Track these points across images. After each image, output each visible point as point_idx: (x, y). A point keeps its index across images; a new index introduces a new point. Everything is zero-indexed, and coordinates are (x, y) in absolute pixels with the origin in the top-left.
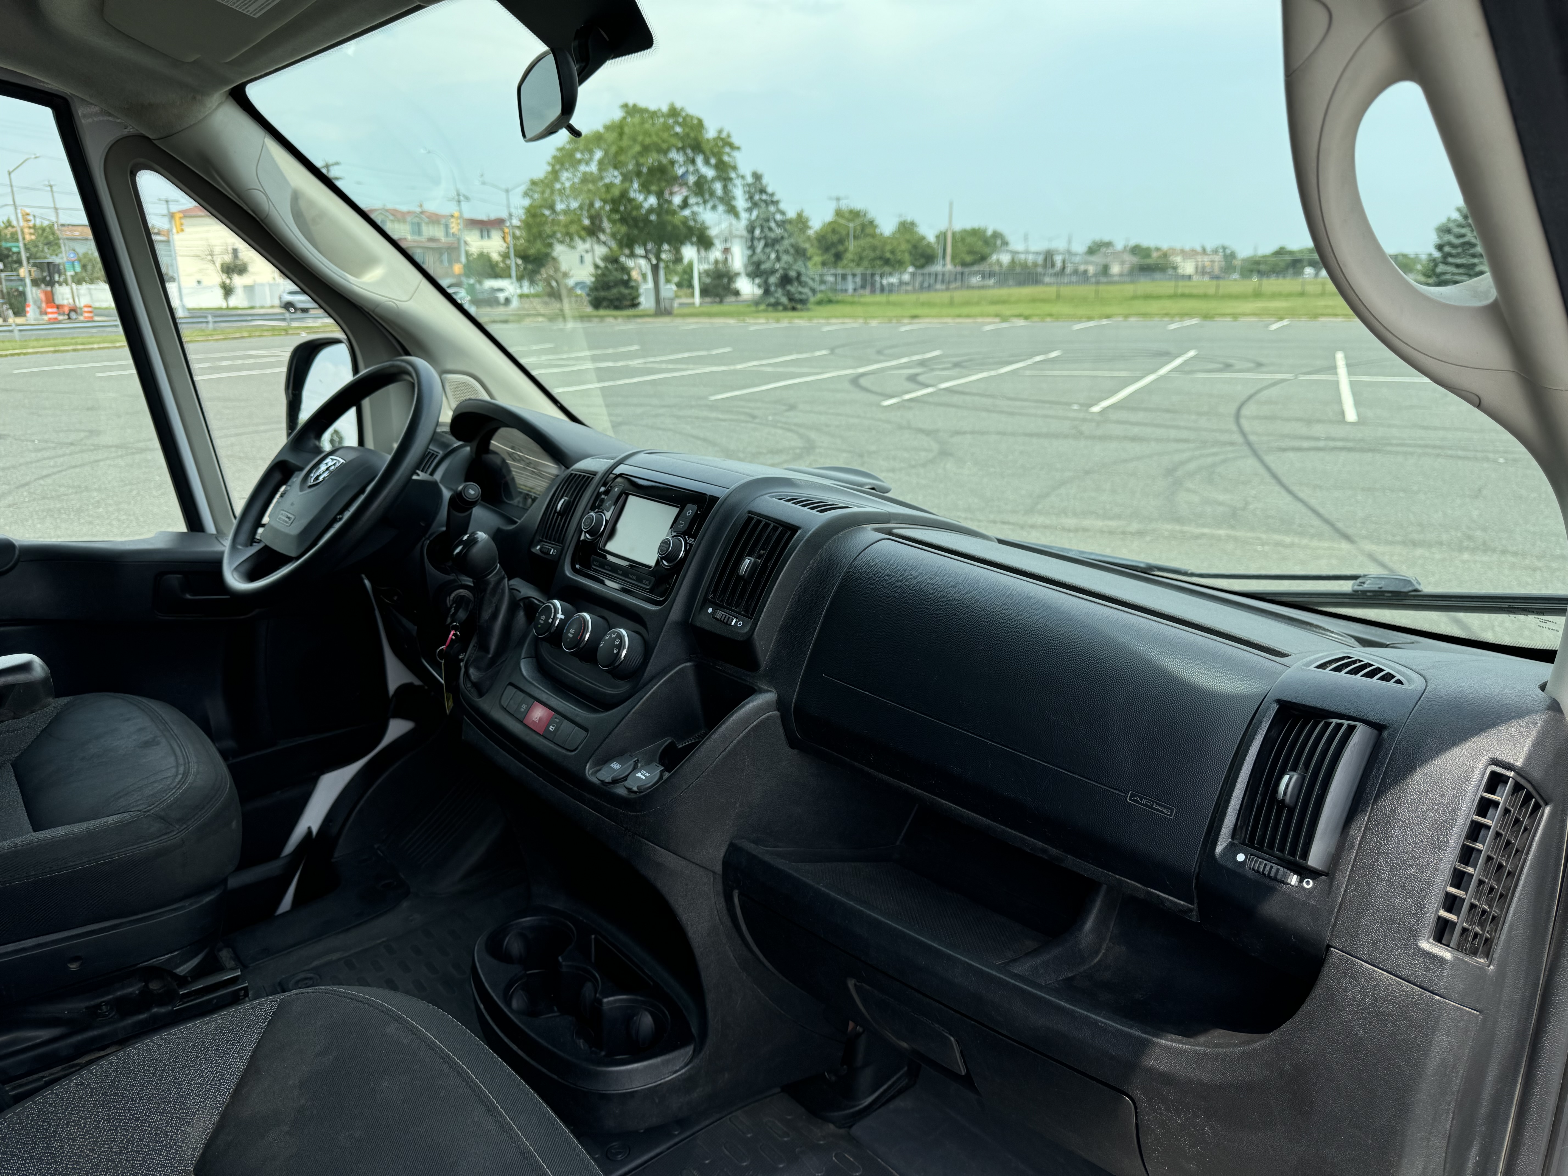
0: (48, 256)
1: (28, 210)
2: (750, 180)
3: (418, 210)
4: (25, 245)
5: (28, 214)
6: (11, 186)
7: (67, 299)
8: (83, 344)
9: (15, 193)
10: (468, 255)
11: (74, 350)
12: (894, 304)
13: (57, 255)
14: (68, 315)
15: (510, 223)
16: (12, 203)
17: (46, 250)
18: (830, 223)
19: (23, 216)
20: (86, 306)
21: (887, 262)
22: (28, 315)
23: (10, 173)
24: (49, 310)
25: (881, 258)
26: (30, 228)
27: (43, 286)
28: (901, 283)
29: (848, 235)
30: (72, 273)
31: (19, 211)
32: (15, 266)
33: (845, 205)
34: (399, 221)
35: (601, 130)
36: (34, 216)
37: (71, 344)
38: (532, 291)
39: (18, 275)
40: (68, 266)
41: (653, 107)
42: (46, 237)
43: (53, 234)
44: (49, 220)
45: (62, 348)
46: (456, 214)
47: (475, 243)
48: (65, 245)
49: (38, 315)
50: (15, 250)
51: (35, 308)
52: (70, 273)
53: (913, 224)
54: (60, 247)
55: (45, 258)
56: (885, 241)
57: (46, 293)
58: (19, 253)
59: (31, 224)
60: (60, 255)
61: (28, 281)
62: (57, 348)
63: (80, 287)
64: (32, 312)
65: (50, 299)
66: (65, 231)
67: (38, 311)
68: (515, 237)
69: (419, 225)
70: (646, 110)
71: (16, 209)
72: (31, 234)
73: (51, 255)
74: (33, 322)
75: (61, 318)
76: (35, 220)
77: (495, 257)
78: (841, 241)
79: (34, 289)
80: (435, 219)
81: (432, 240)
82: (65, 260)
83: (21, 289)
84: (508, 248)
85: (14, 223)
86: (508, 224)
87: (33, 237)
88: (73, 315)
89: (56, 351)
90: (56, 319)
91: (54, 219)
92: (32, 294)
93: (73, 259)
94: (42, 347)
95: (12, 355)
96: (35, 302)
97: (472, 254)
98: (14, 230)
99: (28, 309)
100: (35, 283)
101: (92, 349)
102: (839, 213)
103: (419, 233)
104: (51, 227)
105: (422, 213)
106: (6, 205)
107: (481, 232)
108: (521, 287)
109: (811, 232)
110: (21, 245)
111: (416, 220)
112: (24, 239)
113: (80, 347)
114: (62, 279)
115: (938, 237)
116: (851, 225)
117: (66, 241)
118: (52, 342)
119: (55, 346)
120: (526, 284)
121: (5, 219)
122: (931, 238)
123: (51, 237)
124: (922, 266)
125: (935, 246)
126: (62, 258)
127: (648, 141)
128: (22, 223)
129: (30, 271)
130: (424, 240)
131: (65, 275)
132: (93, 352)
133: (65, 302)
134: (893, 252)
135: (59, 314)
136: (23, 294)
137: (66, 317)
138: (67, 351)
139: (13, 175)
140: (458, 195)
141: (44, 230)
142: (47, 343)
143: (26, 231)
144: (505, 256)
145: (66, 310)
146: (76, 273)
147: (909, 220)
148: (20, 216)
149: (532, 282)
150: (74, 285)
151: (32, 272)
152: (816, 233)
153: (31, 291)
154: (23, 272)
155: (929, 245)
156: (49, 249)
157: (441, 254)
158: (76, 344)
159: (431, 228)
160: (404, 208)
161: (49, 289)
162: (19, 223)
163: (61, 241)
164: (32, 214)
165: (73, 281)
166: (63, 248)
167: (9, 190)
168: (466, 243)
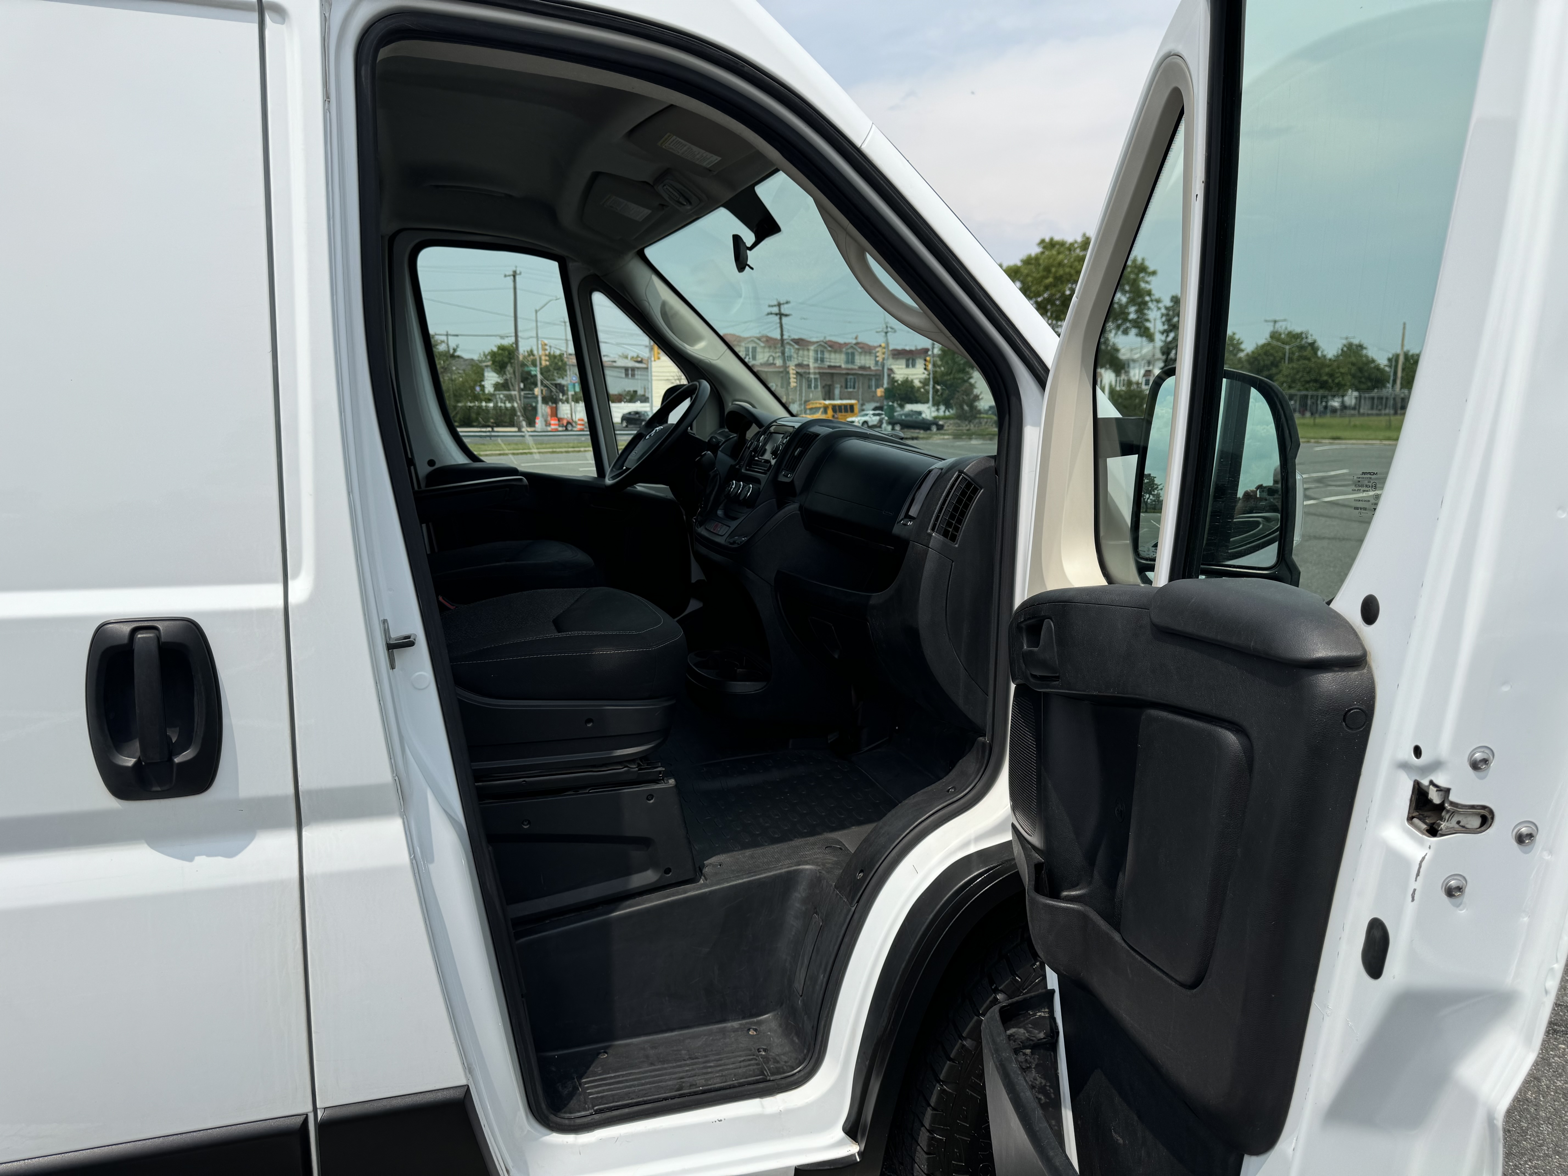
0: (556, 378)
1: (546, 341)
2: (1169, 303)
3: (854, 341)
4: (541, 369)
5: (546, 345)
6: (537, 321)
7: (567, 414)
8: (573, 447)
9: (539, 328)
10: (892, 381)
11: (567, 452)
12: (1323, 426)
13: (563, 378)
14: (566, 427)
15: (933, 352)
16: (535, 335)
17: (555, 374)
18: (1263, 346)
19: (542, 345)
20: (579, 420)
21: (1323, 385)
22: (537, 425)
23: (536, 312)
24: (553, 422)
25: (1316, 381)
26: (546, 355)
27: (550, 404)
28: (1344, 407)
29: (1283, 358)
30: (573, 393)
31: (540, 342)
32: (533, 386)
33: (1282, 327)
34: (835, 352)
35: (1019, 264)
36: (550, 347)
37: (565, 447)
38: (947, 413)
39: (534, 394)
40: (570, 387)
41: (1069, 239)
42: (556, 364)
43: (562, 361)
44: (560, 350)
45: (558, 450)
46: (883, 345)
47: (901, 372)
48: (570, 370)
49: (544, 427)
50: (533, 373)
51: (543, 420)
52: (571, 393)
53: (1361, 347)
54: (566, 371)
55: (554, 380)
56: (1324, 363)
57: (552, 408)
58: (536, 376)
59: (547, 352)
60: (565, 378)
61: (540, 399)
62: (554, 450)
63: (577, 405)
64: (539, 423)
65: (555, 413)
66: (571, 359)
67: (544, 423)
68: (934, 365)
69: (853, 354)
70: (1062, 244)
71: (538, 340)
72: (546, 360)
73: (559, 378)
74: (539, 430)
75: (560, 429)
76: (550, 350)
77: (917, 383)
78: (1275, 364)
79: (544, 406)
80: (867, 350)
81: (862, 368)
82: (569, 382)
83: (534, 404)
84: (929, 375)
85: (535, 352)
86: (930, 353)
87: (548, 363)
88: (570, 428)
89: (553, 452)
90: (557, 429)
91: (564, 349)
92: (542, 409)
93: (574, 382)
94: (544, 448)
95: (522, 454)
96: (543, 416)
97: (897, 381)
98: (534, 358)
99: (537, 421)
100: (545, 401)
101: (579, 451)
102: (1275, 335)
103: (853, 362)
104: (561, 355)
105: (857, 344)
106: (532, 337)
107: (908, 360)
108: (938, 410)
109: (1242, 355)
110: (538, 369)
111: (850, 351)
112: (541, 364)
113: (570, 449)
114: (564, 398)
115: (1390, 360)
116: (1287, 347)
117: (571, 367)
118: (552, 445)
119: (553, 448)
120: (942, 408)
121: (529, 349)
122: (1382, 360)
123: (560, 363)
124: (1370, 389)
125: (1387, 369)
126: (567, 381)
127: (1061, 272)
128: (541, 352)
129: (542, 391)
130: (856, 367)
131: (568, 395)
132: (580, 454)
133: (566, 417)
134: (1331, 375)
135: (559, 426)
136: (535, 409)
137: (564, 429)
138: (561, 452)
139: (538, 313)
140: (887, 327)
141: (555, 357)
142: (548, 446)
143: (543, 358)
144: (925, 383)
145: (565, 422)
146: (575, 393)
147: (1356, 341)
148: (540, 346)
149: (948, 406)
150: (573, 403)
151: (544, 391)
152: (1248, 355)
153: (542, 407)
154: (537, 391)
155: (1378, 368)
156: (557, 373)
157: (870, 380)
158: (569, 447)
159: (863, 357)
160: (841, 340)
161: (554, 405)
162: (538, 352)
163: (568, 367)
164: (549, 345)
165: (573, 401)
166: (568, 373)
167: (534, 324)
168: (891, 370)
